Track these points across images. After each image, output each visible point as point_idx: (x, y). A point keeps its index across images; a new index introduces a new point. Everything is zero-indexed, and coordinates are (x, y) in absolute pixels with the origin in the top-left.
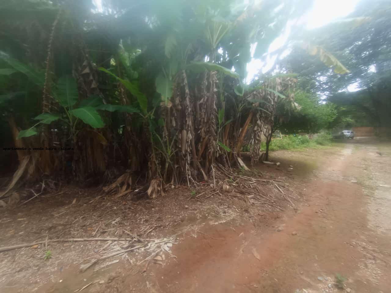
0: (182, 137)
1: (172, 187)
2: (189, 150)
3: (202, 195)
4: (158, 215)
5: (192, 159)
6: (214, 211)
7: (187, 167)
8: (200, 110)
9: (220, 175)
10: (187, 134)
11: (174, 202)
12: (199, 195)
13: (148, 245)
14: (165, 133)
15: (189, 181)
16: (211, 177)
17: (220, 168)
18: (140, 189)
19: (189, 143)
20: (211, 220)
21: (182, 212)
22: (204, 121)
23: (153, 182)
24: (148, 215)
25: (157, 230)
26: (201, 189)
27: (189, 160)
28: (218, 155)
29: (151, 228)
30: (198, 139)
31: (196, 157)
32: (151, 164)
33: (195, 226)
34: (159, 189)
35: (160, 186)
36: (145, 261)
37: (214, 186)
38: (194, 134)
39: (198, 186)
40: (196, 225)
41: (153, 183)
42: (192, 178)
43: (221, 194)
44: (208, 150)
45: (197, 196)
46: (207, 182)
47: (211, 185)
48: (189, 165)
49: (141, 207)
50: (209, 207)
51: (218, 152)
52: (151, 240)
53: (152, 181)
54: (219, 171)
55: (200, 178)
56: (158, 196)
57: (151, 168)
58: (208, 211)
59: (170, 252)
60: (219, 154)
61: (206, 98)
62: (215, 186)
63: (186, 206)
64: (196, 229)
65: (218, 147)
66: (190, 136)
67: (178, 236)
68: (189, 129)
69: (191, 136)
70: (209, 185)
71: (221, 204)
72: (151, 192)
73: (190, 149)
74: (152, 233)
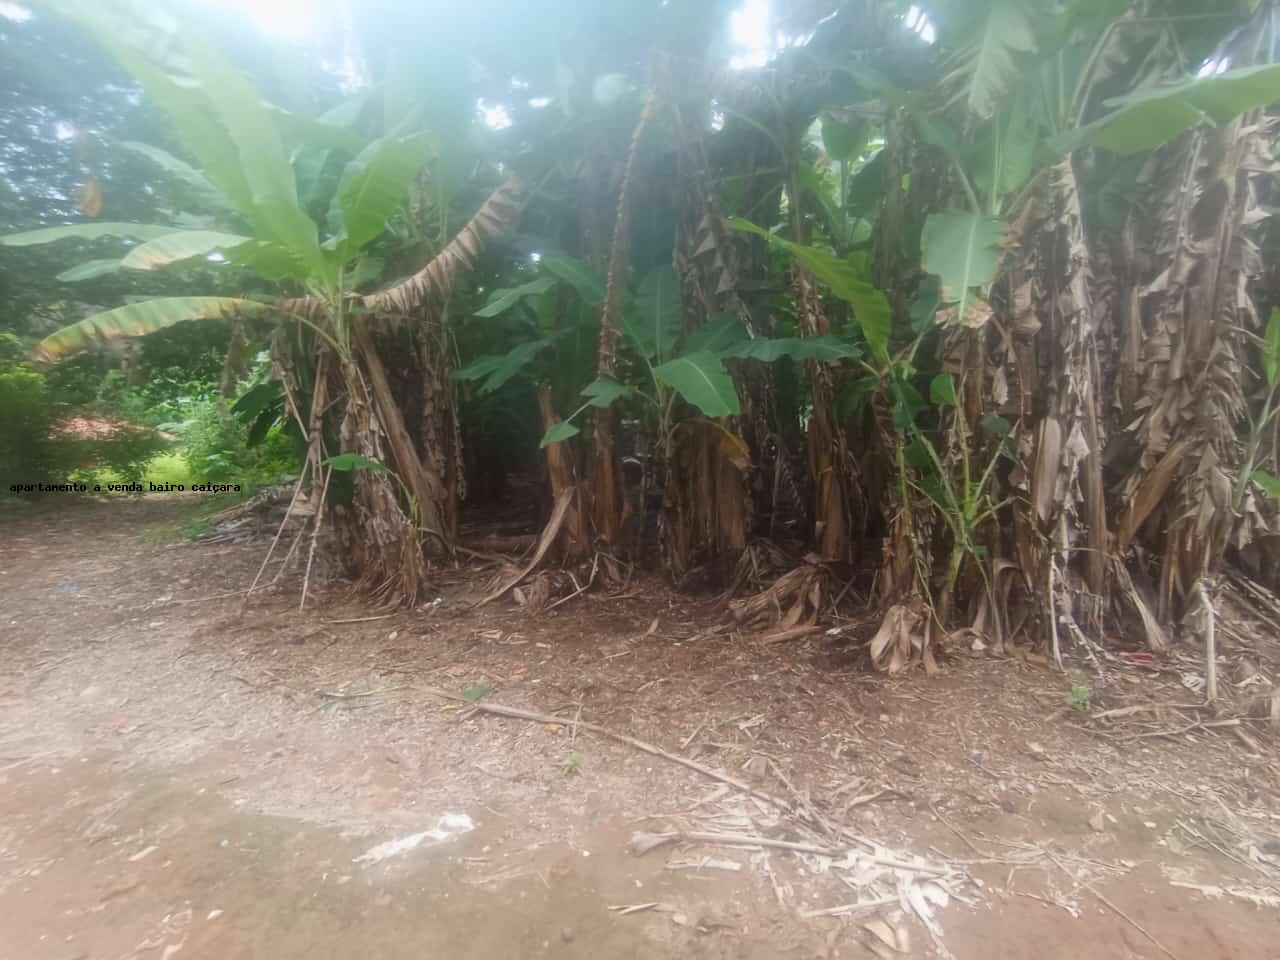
0: (1035, 449)
1: (974, 647)
2: (1068, 504)
3: (1127, 716)
4: (902, 746)
5: (1081, 541)
6: (1200, 820)
7: (1055, 574)
8: (1148, 324)
9: (1254, 636)
10: (1066, 433)
11: (978, 714)
12: (1110, 713)
13: (845, 858)
14: (960, 431)
15: (1060, 634)
16: (1191, 640)
17: (1255, 602)
18: (846, 627)
19: (1073, 477)
20: (1176, 859)
21: (1012, 767)
22: (1165, 375)
23: (896, 612)
24: (864, 737)
25: (889, 807)
26: (1128, 687)
27: (1066, 545)
28: (1244, 538)
29: (868, 791)
30: (1122, 459)
31: (1107, 535)
32: (893, 546)
33: (1073, 856)
34: (918, 644)
35: (921, 634)
36: (829, 915)
37: (1205, 689)
38: (1103, 434)
39: (1108, 669)
40: (1082, 854)
41: (895, 619)
42: (1075, 626)
43: (1252, 742)
44: (1183, 509)
45: (1095, 716)
46: (1163, 657)
47: (1190, 679)
48: (1065, 569)
49: (839, 697)
50: (1165, 786)
51: (1247, 524)
52: (861, 839)
53: (893, 609)
54: (1246, 616)
55: (1122, 630)
56: (909, 671)
57: (892, 559)
58: (1160, 806)
59: (935, 929)
60: (1255, 532)
61: (1187, 264)
62: (1213, 687)
63: (1036, 748)
64: (1081, 873)
65: (1251, 500)
66: (1080, 443)
67: (980, 870)
68: (1079, 413)
69: (1085, 447)
70: (1177, 678)
71: (1252, 797)
72: (885, 647)
73: (1074, 497)
74: (869, 815)
